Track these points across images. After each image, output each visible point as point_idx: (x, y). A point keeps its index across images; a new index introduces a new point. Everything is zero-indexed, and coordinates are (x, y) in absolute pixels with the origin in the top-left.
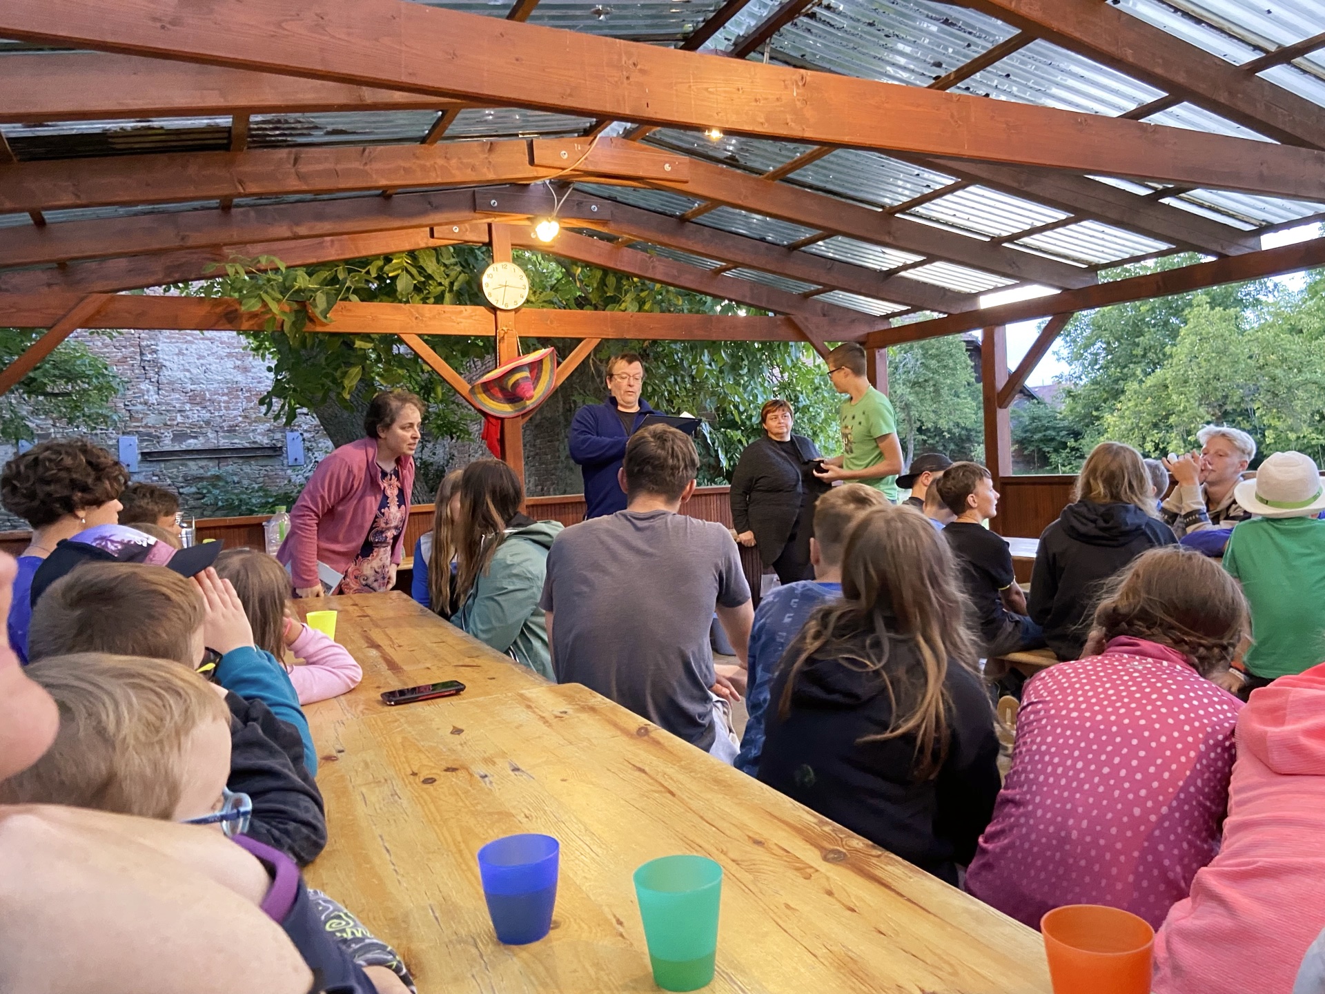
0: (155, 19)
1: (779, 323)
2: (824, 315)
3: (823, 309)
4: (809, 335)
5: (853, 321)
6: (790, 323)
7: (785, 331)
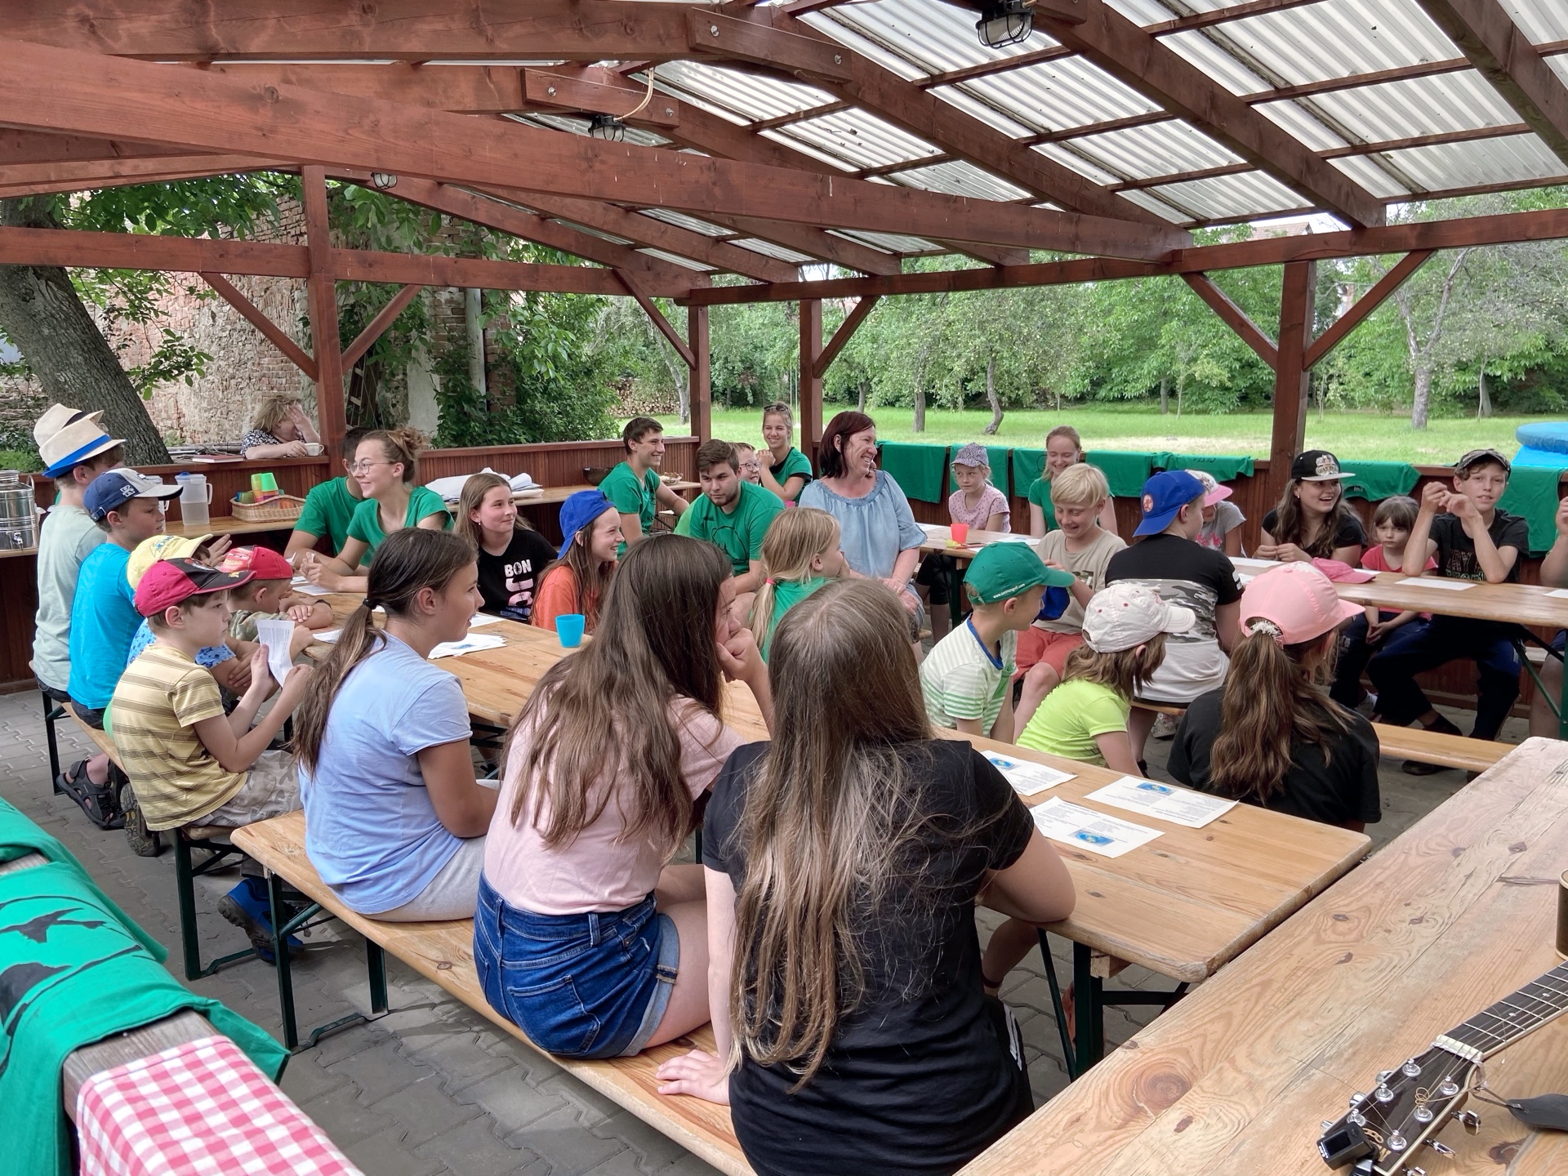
0: (261, 129)
1: (605, 275)
2: (649, 269)
3: (647, 263)
4: (635, 290)
5: (676, 277)
6: (615, 275)
7: (611, 283)
